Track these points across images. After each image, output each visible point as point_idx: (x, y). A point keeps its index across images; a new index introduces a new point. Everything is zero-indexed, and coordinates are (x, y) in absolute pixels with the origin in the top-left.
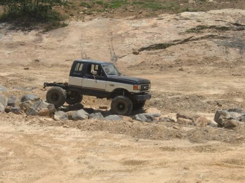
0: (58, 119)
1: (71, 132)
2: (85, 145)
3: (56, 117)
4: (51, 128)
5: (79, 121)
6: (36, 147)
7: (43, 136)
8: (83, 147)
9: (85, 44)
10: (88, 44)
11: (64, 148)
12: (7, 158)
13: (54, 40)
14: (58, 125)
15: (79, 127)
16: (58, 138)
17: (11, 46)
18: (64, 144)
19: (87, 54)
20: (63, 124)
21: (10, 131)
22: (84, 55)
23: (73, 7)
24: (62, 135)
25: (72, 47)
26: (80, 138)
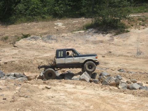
0: (121, 88)
1: (128, 97)
2: (136, 105)
3: (119, 87)
4: (117, 93)
5: (134, 90)
6: (107, 104)
7: (111, 98)
8: (135, 107)
9: (139, 43)
10: (142, 43)
11: (124, 106)
12: (89, 110)
13: (121, 40)
14: (121, 92)
15: (133, 94)
16: (120, 100)
17: (95, 43)
18: (124, 103)
19: (141, 49)
20: (124, 91)
21: (92, 94)
22: (139, 50)
23: (133, 21)
24: (123, 98)
25: (132, 45)
26: (134, 101)
